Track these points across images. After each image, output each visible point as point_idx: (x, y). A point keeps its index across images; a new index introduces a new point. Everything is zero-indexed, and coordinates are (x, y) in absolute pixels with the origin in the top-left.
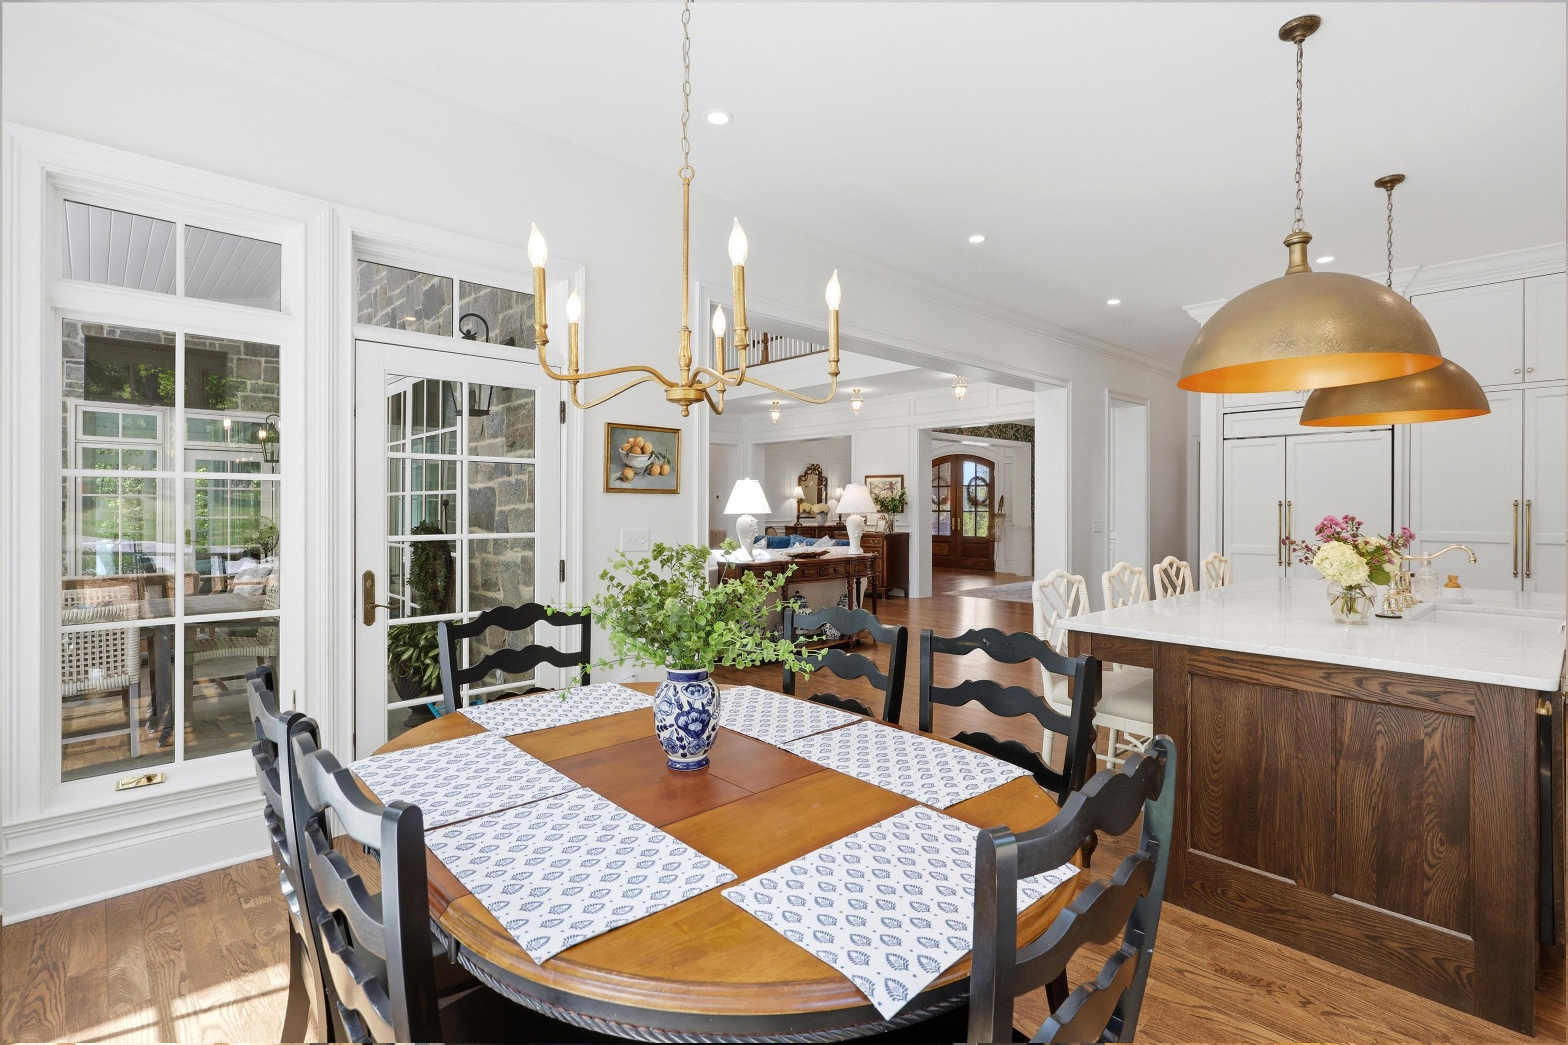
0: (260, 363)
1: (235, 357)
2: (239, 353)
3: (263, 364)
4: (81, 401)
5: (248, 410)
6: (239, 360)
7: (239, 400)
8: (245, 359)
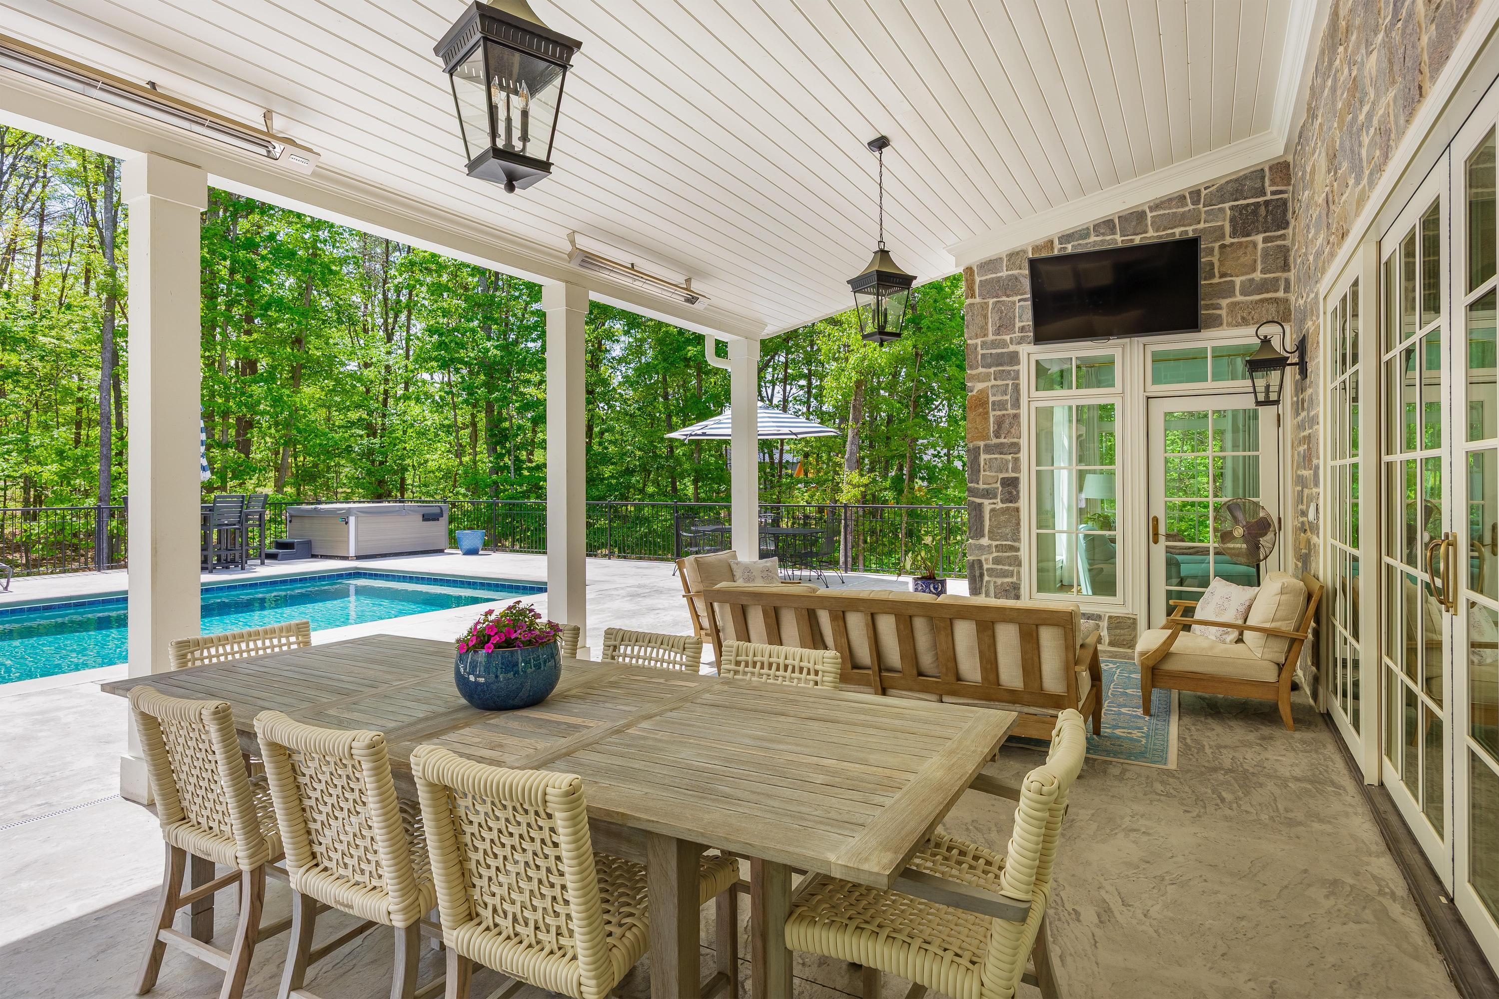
0: (1255, 245)
1: (1217, 245)
2: (1223, 237)
3: (1260, 246)
4: (1032, 348)
5: (1238, 325)
6: (1223, 247)
7: (1223, 312)
8: (1232, 244)
